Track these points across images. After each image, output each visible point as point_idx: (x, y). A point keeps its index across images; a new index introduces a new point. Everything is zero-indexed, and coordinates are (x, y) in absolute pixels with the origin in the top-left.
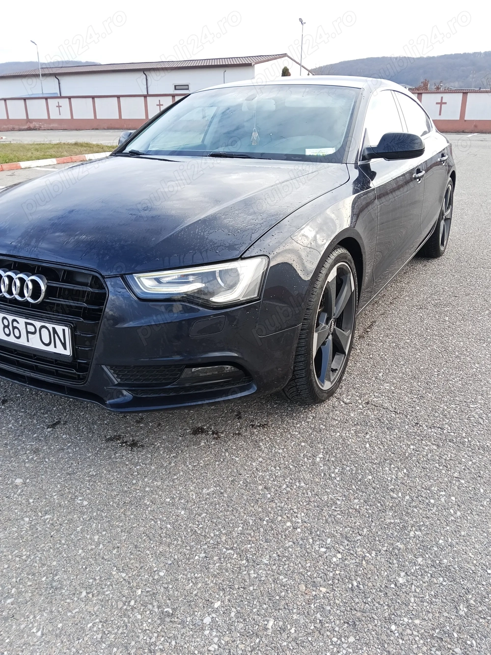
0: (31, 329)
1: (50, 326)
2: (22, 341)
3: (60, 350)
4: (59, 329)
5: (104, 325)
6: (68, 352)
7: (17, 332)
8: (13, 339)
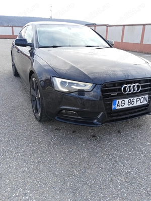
0: (138, 100)
1: (144, 97)
2: (135, 105)
3: (145, 102)
4: (146, 97)
6: (147, 102)
7: (133, 103)
8: (131, 106)
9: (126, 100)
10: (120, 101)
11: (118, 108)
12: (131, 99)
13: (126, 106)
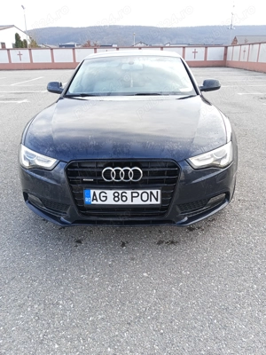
0: (135, 195)
1: (149, 191)
2: (129, 202)
3: (154, 202)
4: (154, 192)
5: (179, 185)
6: (159, 202)
7: (124, 199)
8: (120, 203)
9: (110, 193)
10: (98, 192)
11: (95, 202)
12: (120, 192)
13: (110, 202)
